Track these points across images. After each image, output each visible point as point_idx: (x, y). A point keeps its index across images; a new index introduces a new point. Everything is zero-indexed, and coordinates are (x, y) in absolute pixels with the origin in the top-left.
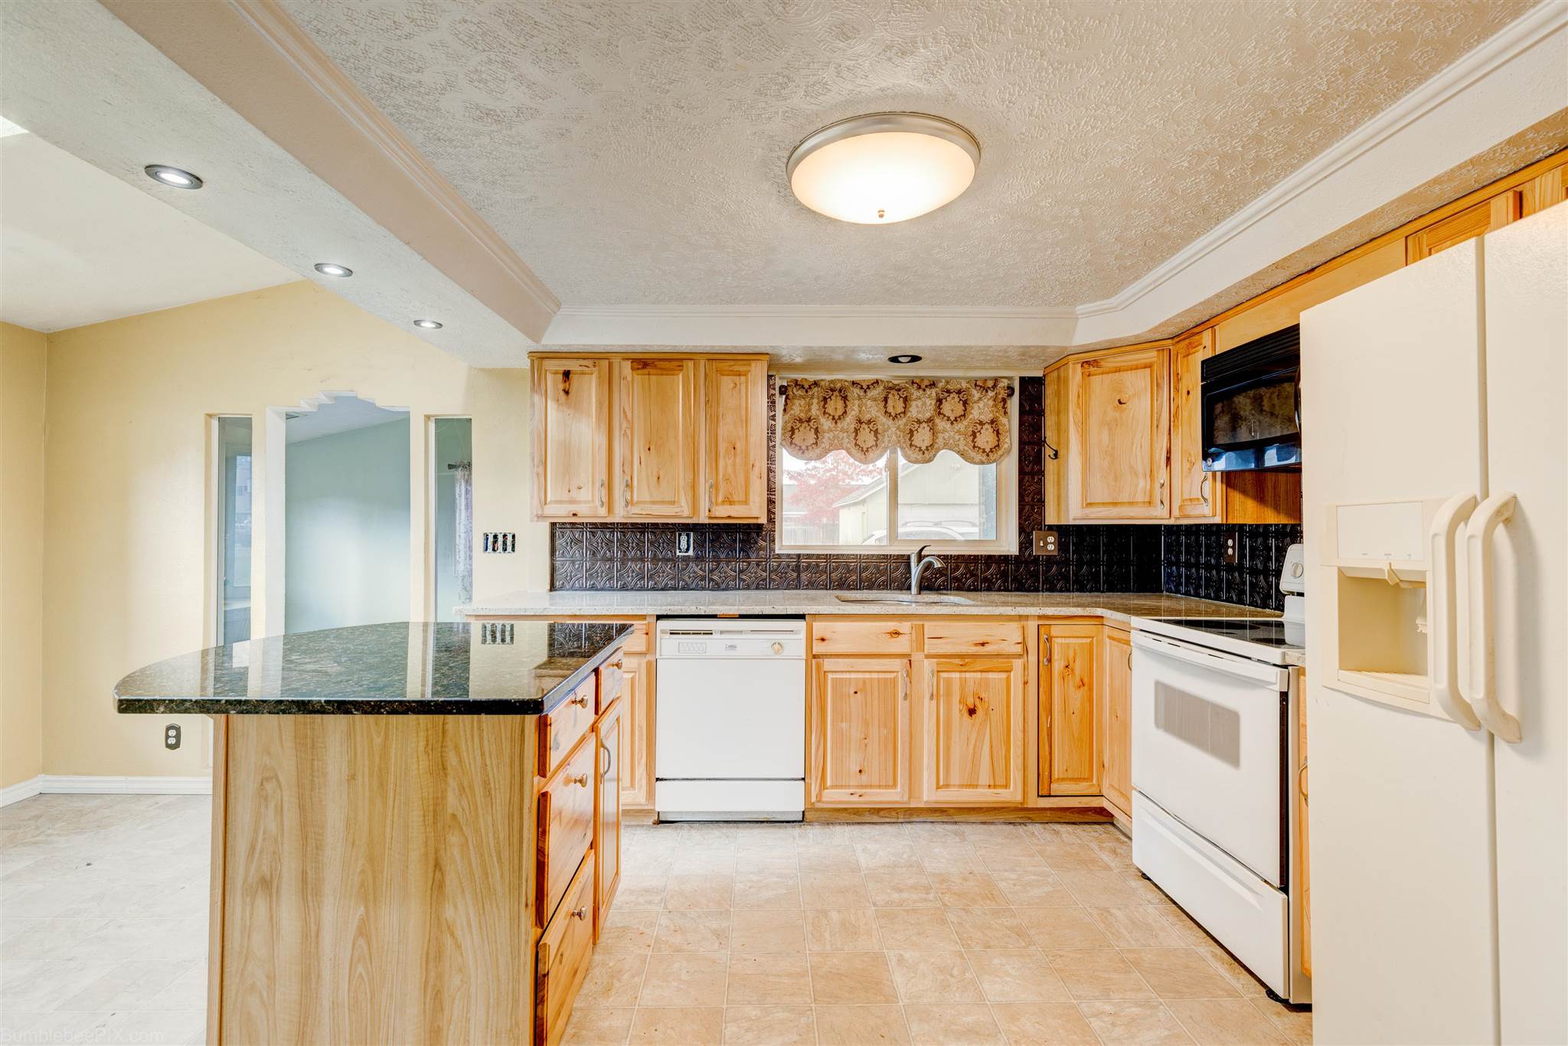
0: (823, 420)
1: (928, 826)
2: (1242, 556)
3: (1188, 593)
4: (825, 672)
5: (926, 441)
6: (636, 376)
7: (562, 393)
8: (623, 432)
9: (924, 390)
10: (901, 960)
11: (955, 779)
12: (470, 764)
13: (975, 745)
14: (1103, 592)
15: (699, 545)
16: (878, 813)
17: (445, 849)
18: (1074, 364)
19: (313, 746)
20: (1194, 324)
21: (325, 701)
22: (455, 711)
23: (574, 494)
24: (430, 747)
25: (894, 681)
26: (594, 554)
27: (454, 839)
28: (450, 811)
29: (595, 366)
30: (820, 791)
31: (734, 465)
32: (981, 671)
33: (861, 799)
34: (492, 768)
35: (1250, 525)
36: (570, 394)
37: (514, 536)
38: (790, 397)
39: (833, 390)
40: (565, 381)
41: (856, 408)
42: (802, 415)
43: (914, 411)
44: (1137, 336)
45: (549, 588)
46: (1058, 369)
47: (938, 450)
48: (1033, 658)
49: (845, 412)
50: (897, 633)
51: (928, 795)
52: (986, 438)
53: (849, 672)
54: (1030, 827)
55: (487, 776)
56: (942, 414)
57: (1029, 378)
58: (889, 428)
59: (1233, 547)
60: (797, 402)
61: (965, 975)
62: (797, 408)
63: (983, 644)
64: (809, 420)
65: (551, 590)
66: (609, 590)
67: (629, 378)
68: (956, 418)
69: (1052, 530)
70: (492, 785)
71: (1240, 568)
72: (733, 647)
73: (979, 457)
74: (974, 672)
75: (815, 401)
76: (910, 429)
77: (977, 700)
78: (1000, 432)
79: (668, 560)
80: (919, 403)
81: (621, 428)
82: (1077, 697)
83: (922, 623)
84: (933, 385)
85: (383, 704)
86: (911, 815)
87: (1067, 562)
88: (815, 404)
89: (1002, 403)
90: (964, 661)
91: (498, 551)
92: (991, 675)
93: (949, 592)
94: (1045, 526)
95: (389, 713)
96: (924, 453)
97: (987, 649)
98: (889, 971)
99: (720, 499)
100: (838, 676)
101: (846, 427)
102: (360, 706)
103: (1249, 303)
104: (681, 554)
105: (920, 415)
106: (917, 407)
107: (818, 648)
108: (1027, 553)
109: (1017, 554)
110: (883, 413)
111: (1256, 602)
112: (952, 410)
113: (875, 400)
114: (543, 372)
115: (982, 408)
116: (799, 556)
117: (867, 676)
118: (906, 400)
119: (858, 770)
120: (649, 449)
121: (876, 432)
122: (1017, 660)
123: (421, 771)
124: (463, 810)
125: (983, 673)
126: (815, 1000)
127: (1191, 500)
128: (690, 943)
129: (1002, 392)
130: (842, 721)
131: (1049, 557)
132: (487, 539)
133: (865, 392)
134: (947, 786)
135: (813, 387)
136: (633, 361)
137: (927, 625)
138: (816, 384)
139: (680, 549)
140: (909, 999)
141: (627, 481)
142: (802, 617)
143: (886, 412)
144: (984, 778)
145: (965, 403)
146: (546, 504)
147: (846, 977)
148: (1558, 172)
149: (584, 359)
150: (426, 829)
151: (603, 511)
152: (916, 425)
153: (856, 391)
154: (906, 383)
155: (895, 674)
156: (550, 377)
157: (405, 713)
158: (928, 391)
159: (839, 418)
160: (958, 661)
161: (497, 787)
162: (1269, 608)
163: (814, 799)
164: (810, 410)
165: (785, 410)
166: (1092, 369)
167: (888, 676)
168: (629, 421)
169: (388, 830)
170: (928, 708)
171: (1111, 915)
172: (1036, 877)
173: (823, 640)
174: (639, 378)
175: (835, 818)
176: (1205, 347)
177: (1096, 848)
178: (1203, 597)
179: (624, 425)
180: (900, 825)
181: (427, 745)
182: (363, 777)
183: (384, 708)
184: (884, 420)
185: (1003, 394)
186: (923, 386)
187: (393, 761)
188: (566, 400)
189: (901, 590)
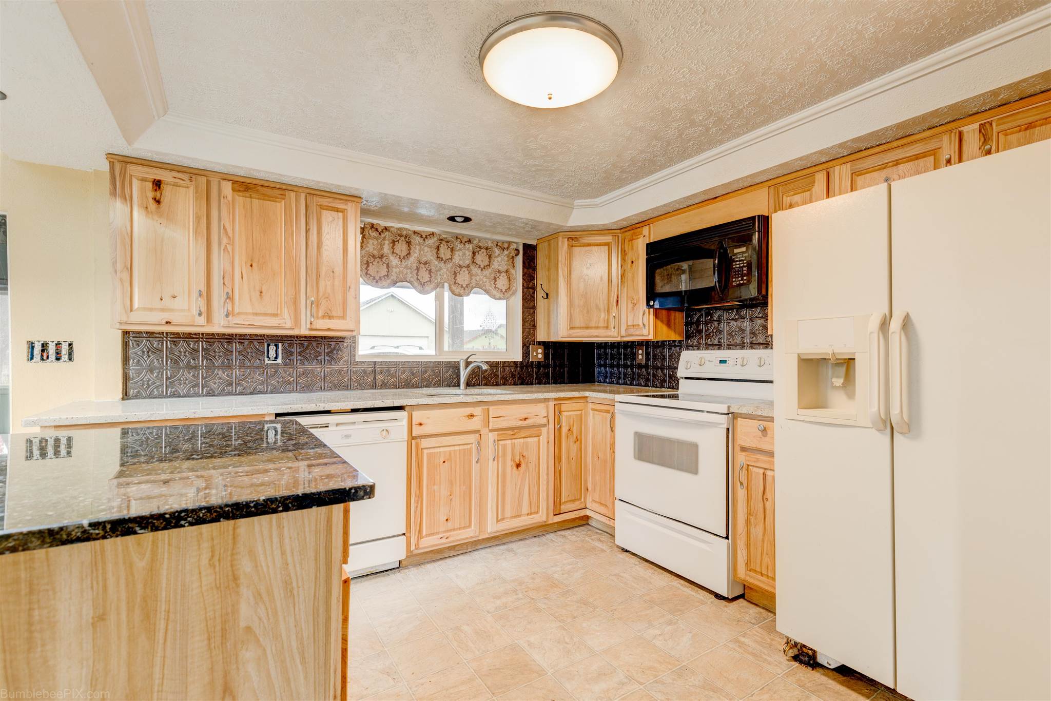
0: (392, 258)
1: (489, 550)
2: (648, 359)
3: (612, 383)
4: (422, 449)
5: (466, 281)
6: (237, 196)
7: (151, 201)
8: (222, 248)
9: (464, 244)
10: (530, 644)
11: (508, 514)
12: (268, 567)
13: (520, 488)
14: (566, 384)
15: (288, 353)
16: (454, 549)
17: (238, 668)
18: (563, 238)
19: (31, 591)
20: (636, 222)
21: (91, 525)
22: (281, 509)
23: (168, 302)
24: (217, 558)
25: (470, 450)
26: (176, 362)
27: (248, 654)
28: (243, 624)
29: (191, 181)
30: (418, 540)
31: (333, 286)
32: (524, 438)
33: (448, 540)
34: (295, 566)
35: (653, 342)
36: (162, 205)
37: (70, 345)
38: (366, 237)
39: (400, 236)
40: (156, 190)
41: (417, 251)
42: (375, 252)
43: (457, 259)
44: (604, 225)
45: (121, 396)
46: (549, 240)
47: (472, 288)
48: (552, 426)
49: (409, 254)
50: (472, 416)
51: (492, 527)
52: (502, 282)
53: (440, 447)
54: (548, 536)
55: (289, 575)
56: (475, 263)
57: (528, 244)
58: (441, 269)
59: (642, 354)
60: (371, 242)
61: (573, 640)
62: (371, 246)
63: (525, 419)
64: (381, 257)
65: (123, 399)
66: (194, 396)
67: (230, 198)
68: (484, 266)
69: (540, 345)
70: (294, 584)
71: (646, 366)
72: (348, 436)
73: (498, 295)
74: (520, 438)
75: (387, 242)
76: (454, 272)
77: (521, 457)
78: (511, 279)
79: (257, 368)
80: (461, 253)
81: (220, 244)
82: (574, 448)
83: (487, 407)
84: (469, 241)
85: (183, 514)
86: (476, 545)
87: (546, 366)
88: (386, 245)
89: (512, 260)
90: (513, 432)
91: (50, 360)
92: (529, 440)
93: (481, 387)
94: (537, 342)
95: (191, 524)
96: (464, 289)
97: (528, 422)
98: (527, 654)
99: (320, 314)
100: (432, 451)
101: (409, 265)
102: (148, 523)
103: (674, 213)
104: (270, 362)
105: (461, 262)
106: (459, 256)
107: (416, 431)
108: (526, 361)
109: (521, 360)
110: (435, 257)
111: (656, 385)
112: (482, 261)
113: (430, 247)
114: (128, 176)
115: (501, 262)
116: (375, 363)
117: (452, 448)
118: (452, 250)
119: (445, 519)
120: (251, 266)
121: (430, 271)
122: (544, 428)
123: (204, 588)
124: (260, 619)
125: (525, 439)
126: (493, 694)
127: (633, 326)
128: (367, 688)
129: (513, 252)
130: (434, 485)
131: (539, 363)
132: (33, 347)
133: (424, 240)
134: (503, 519)
135: (384, 231)
136: (234, 182)
137: (491, 408)
138: (386, 229)
139: (268, 357)
140: (552, 668)
141: (227, 293)
142: (400, 408)
143: (438, 257)
144: (525, 510)
145: (490, 257)
146: (131, 311)
147: (503, 669)
148: (849, 165)
149: (178, 172)
150: (211, 653)
151: (202, 320)
152: (459, 269)
153: (417, 239)
154: (452, 237)
155: (471, 445)
156: (136, 184)
157: (216, 520)
158: (467, 246)
159: (404, 258)
160: (510, 432)
161: (300, 584)
162: (664, 388)
163: (413, 548)
164: (382, 249)
165: (362, 247)
166: (574, 242)
167: (466, 447)
168: (229, 237)
169: (157, 670)
170: (492, 465)
171: (622, 577)
172: (570, 567)
173: (421, 424)
174: (240, 199)
175: (424, 559)
176: (644, 236)
177: (590, 540)
178: (622, 384)
179: (225, 241)
180: (470, 553)
181: (213, 556)
182: (118, 614)
183: (185, 519)
184: (437, 263)
185: (513, 253)
186: (463, 242)
187: (164, 585)
188: (157, 208)
189: (450, 386)
